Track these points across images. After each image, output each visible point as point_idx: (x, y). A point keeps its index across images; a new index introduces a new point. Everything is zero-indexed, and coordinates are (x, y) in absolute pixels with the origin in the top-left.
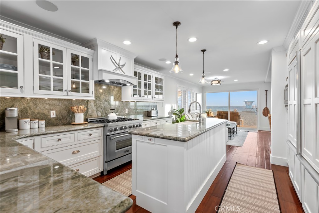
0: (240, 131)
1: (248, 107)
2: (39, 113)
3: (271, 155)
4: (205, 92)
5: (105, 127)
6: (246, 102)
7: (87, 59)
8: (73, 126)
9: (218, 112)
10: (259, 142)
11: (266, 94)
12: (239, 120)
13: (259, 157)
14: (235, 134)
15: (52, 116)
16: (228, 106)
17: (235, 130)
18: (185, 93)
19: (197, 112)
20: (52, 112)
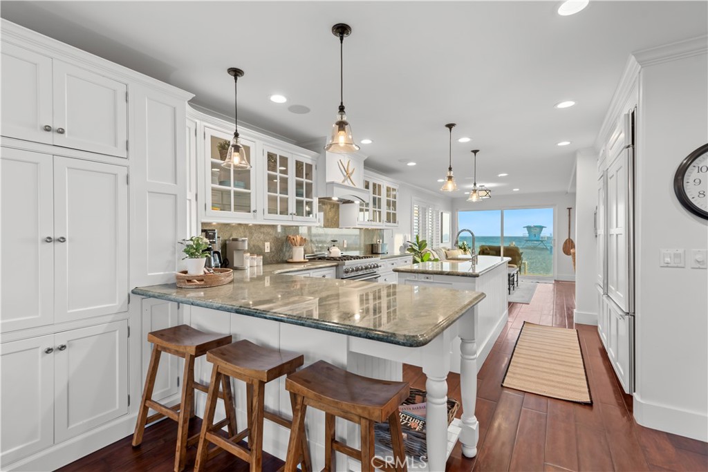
0: (523, 282)
1: (533, 238)
2: (254, 246)
3: (575, 311)
4: (457, 210)
5: (340, 267)
6: (529, 228)
7: (311, 166)
8: (286, 265)
9: (482, 247)
10: (557, 297)
11: (569, 215)
12: (520, 262)
13: (558, 315)
14: (515, 285)
15: (266, 251)
16: (500, 235)
17: (515, 280)
18: (424, 211)
19: (444, 248)
20: (266, 243)
